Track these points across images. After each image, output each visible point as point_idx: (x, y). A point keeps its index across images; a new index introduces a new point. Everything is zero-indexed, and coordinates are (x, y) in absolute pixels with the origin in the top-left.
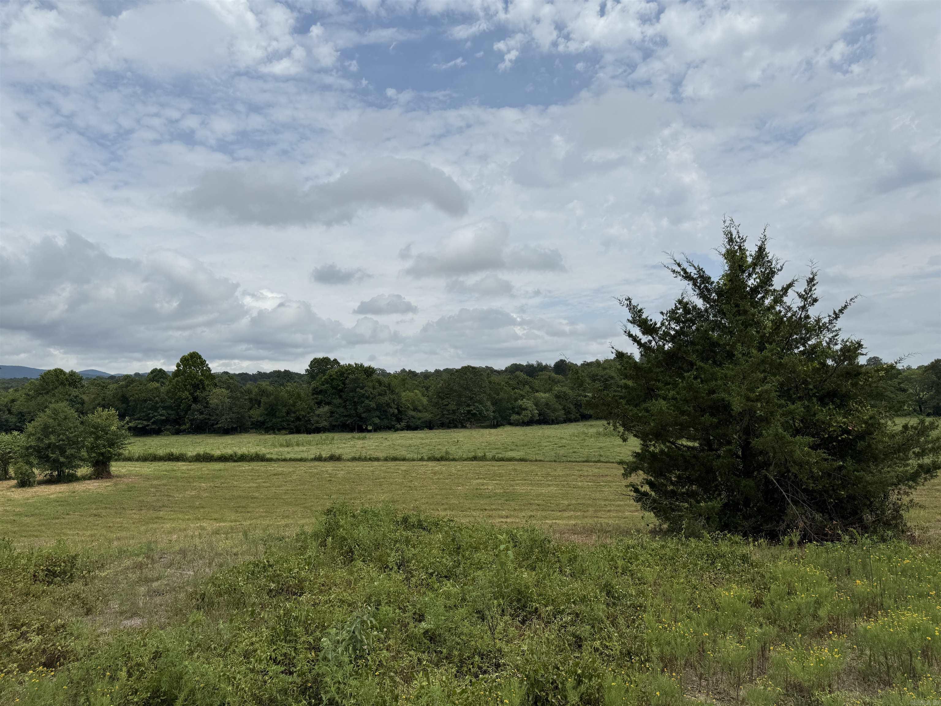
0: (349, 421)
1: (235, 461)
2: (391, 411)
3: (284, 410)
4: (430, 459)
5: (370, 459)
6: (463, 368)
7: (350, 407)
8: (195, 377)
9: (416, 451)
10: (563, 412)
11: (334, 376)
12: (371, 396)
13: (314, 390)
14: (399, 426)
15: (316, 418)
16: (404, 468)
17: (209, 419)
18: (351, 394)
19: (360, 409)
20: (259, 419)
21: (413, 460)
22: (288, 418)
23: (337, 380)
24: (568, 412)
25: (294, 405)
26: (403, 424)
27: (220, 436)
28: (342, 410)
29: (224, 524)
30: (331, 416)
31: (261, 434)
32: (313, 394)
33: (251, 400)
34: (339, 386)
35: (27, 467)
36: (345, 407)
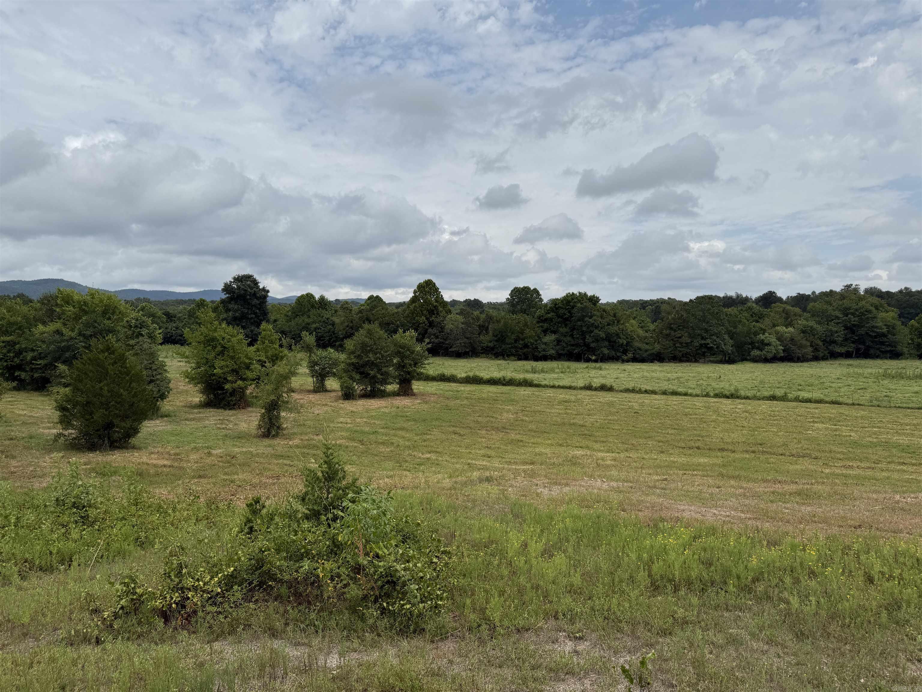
0: (576, 351)
1: (504, 385)
2: (621, 341)
3: (513, 337)
6: (698, 298)
7: (578, 336)
8: (430, 304)
10: (810, 349)
11: (560, 305)
12: (600, 326)
13: (539, 318)
14: (625, 358)
15: (543, 346)
17: (443, 342)
18: (579, 323)
19: (589, 339)
20: (490, 344)
22: (516, 345)
23: (562, 308)
24: (816, 350)
25: (522, 333)
26: (630, 355)
27: (454, 359)
28: (569, 339)
30: (558, 345)
31: (491, 358)
32: (538, 322)
33: (480, 326)
34: (565, 314)
35: (351, 382)
36: (572, 336)
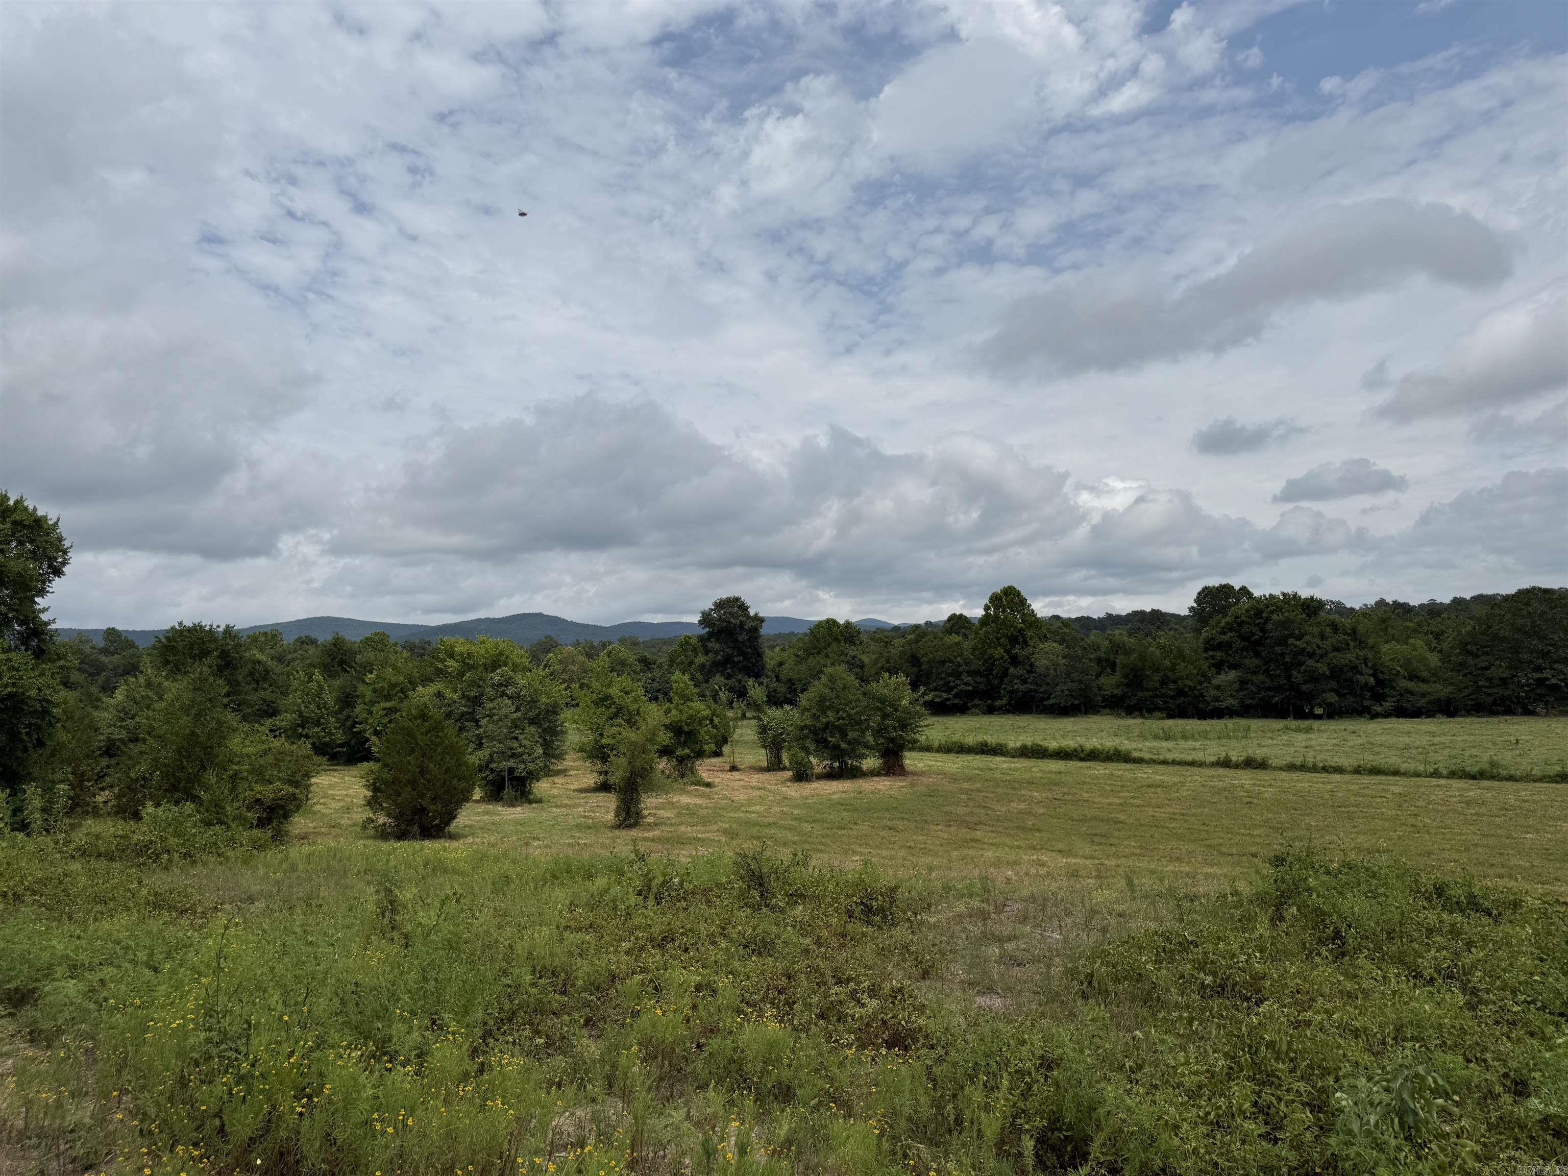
0: (1276, 699)
1: (1082, 759)
2: (1362, 679)
3: (1156, 678)
4: (1453, 775)
5: (1325, 769)
6: (1521, 593)
7: (1278, 672)
8: (1012, 626)
9: (1421, 757)
11: (1243, 618)
12: (1318, 652)
13: (1208, 643)
14: (1379, 709)
15: (1213, 692)
16: (1397, 790)
17: (1035, 690)
18: (1278, 649)
19: (1297, 676)
20: (1116, 692)
21: (1417, 775)
22: (1163, 691)
23: (1249, 623)
25: (1173, 670)
26: (1388, 705)
27: (1054, 718)
28: (1261, 677)
29: (1074, 861)
30: (1241, 689)
31: (1119, 716)
32: (1206, 650)
33: (1099, 661)
34: (1254, 634)
35: (803, 754)
36: (1267, 672)
